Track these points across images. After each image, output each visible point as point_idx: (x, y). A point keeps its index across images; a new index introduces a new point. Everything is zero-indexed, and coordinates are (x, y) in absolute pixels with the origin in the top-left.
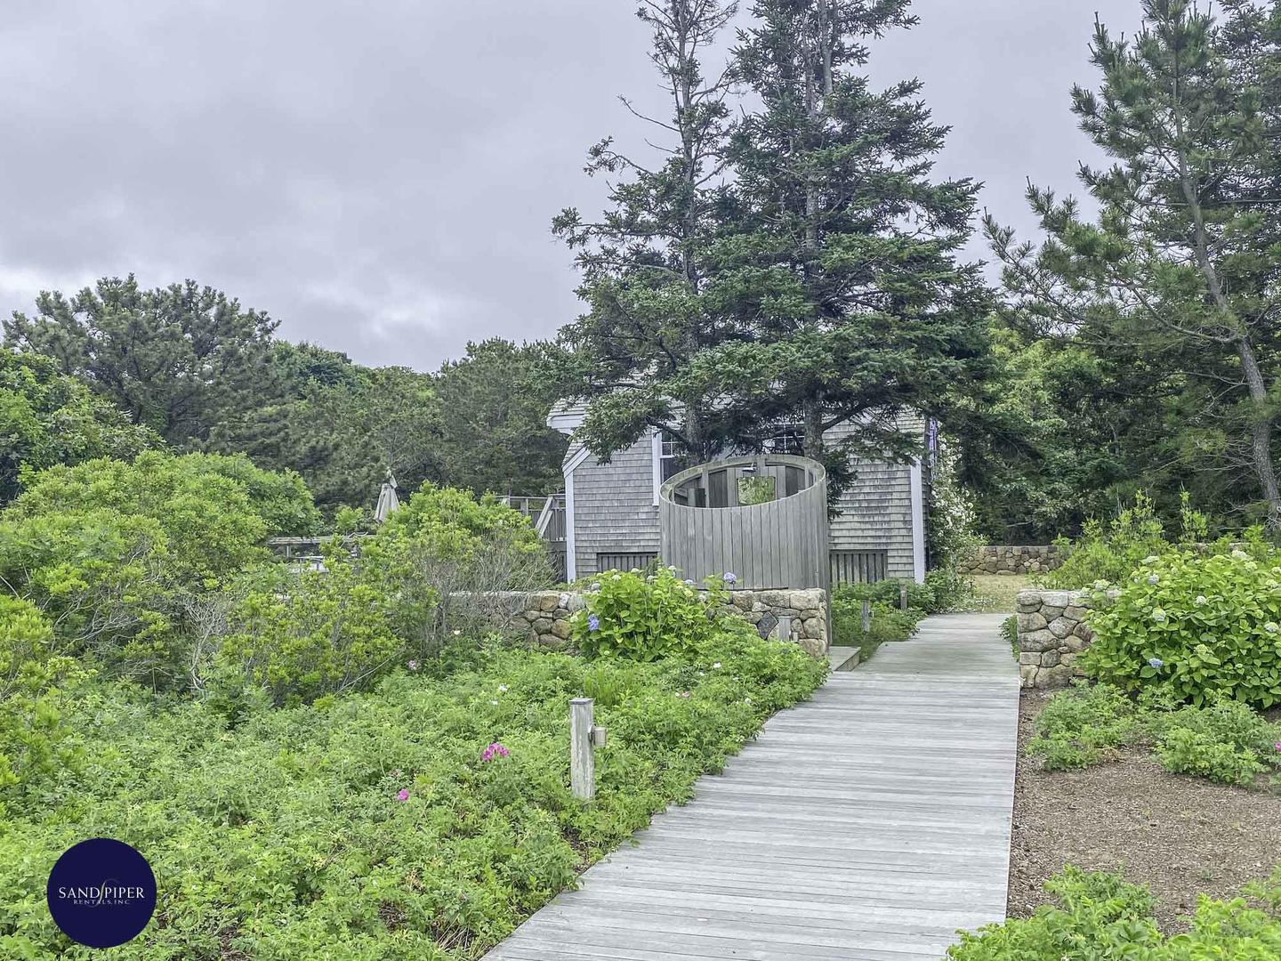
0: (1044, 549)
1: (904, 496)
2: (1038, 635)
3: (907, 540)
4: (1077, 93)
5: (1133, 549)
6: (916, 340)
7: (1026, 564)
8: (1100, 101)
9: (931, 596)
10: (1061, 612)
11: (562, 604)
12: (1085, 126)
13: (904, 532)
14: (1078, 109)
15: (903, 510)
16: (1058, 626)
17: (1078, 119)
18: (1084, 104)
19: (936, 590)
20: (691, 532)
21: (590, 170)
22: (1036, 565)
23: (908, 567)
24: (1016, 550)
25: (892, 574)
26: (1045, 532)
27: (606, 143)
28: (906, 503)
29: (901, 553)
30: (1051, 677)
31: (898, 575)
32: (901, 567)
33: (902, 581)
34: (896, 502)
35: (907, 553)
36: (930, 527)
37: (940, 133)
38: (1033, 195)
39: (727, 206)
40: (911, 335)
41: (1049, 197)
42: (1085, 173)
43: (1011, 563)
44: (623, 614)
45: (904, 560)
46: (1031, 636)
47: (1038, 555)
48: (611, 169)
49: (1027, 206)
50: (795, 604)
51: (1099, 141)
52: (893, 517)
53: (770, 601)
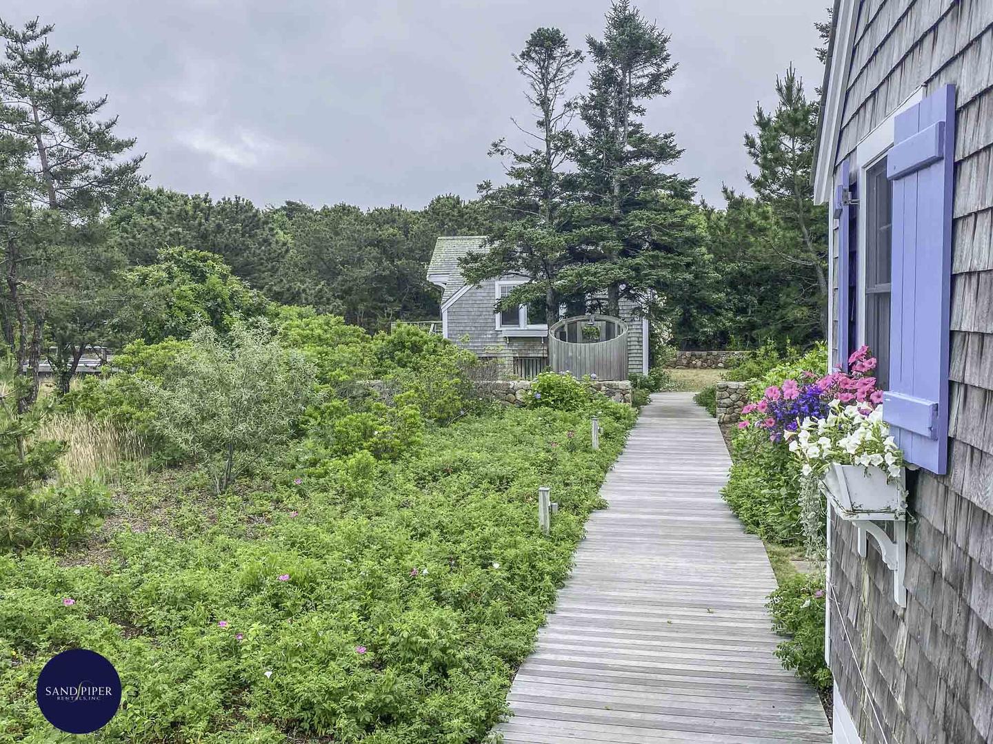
0: (704, 353)
1: (639, 327)
2: (725, 401)
3: (639, 351)
4: (747, 137)
5: (766, 364)
6: (672, 264)
7: (694, 362)
8: (758, 141)
9: (653, 383)
10: (735, 391)
11: (511, 387)
12: (750, 153)
13: (638, 347)
14: (747, 144)
15: (638, 335)
16: (734, 397)
17: (747, 149)
18: (750, 143)
19: (655, 379)
20: (570, 354)
21: (490, 154)
22: (699, 363)
23: (639, 367)
24: (688, 353)
25: (630, 371)
26: (705, 343)
27: (501, 141)
28: (640, 331)
29: (636, 359)
30: (730, 418)
31: (634, 371)
32: (635, 366)
33: (638, 374)
34: (635, 331)
35: (639, 359)
36: (652, 344)
37: (679, 152)
38: (725, 191)
39: (570, 183)
40: (669, 262)
41: (732, 192)
42: (749, 177)
43: (685, 362)
44: (552, 392)
45: (638, 363)
46: (722, 401)
47: (700, 357)
48: (502, 154)
49: (723, 196)
50: (621, 387)
51: (757, 163)
52: (633, 339)
53: (610, 386)
